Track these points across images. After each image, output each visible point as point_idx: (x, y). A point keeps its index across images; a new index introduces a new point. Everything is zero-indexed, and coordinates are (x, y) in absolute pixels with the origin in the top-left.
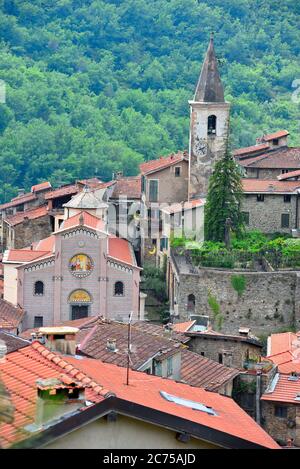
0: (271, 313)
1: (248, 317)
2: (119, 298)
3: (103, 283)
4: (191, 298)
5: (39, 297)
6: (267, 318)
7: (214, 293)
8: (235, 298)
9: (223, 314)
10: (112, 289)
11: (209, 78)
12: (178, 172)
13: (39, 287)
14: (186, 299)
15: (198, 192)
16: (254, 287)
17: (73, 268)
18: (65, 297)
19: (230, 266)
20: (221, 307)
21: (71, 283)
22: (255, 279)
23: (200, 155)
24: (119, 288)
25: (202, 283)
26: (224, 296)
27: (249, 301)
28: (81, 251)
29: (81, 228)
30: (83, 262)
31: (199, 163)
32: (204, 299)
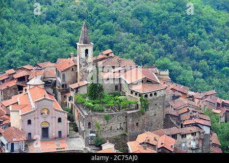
0: (119, 127)
1: (111, 130)
2: (60, 124)
3: (54, 119)
4: (89, 124)
5: (29, 126)
6: (117, 129)
7: (98, 122)
8: (106, 123)
9: (102, 129)
10: (57, 121)
11: (85, 35)
12: (73, 70)
13: (29, 122)
14: (87, 125)
15: (83, 78)
16: (113, 118)
17: (42, 114)
18: (39, 125)
19: (103, 111)
20: (101, 127)
21: (41, 120)
22: (113, 115)
23: (83, 64)
24: (60, 120)
25: (93, 118)
26: (102, 122)
27: (111, 124)
28: (45, 107)
29: (45, 99)
30: (46, 112)
31: (83, 67)
32: (94, 124)
